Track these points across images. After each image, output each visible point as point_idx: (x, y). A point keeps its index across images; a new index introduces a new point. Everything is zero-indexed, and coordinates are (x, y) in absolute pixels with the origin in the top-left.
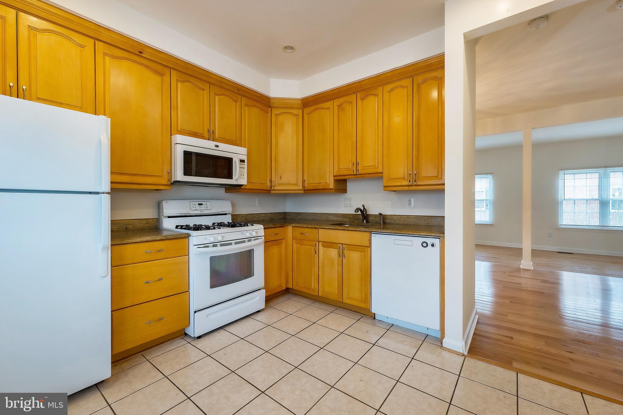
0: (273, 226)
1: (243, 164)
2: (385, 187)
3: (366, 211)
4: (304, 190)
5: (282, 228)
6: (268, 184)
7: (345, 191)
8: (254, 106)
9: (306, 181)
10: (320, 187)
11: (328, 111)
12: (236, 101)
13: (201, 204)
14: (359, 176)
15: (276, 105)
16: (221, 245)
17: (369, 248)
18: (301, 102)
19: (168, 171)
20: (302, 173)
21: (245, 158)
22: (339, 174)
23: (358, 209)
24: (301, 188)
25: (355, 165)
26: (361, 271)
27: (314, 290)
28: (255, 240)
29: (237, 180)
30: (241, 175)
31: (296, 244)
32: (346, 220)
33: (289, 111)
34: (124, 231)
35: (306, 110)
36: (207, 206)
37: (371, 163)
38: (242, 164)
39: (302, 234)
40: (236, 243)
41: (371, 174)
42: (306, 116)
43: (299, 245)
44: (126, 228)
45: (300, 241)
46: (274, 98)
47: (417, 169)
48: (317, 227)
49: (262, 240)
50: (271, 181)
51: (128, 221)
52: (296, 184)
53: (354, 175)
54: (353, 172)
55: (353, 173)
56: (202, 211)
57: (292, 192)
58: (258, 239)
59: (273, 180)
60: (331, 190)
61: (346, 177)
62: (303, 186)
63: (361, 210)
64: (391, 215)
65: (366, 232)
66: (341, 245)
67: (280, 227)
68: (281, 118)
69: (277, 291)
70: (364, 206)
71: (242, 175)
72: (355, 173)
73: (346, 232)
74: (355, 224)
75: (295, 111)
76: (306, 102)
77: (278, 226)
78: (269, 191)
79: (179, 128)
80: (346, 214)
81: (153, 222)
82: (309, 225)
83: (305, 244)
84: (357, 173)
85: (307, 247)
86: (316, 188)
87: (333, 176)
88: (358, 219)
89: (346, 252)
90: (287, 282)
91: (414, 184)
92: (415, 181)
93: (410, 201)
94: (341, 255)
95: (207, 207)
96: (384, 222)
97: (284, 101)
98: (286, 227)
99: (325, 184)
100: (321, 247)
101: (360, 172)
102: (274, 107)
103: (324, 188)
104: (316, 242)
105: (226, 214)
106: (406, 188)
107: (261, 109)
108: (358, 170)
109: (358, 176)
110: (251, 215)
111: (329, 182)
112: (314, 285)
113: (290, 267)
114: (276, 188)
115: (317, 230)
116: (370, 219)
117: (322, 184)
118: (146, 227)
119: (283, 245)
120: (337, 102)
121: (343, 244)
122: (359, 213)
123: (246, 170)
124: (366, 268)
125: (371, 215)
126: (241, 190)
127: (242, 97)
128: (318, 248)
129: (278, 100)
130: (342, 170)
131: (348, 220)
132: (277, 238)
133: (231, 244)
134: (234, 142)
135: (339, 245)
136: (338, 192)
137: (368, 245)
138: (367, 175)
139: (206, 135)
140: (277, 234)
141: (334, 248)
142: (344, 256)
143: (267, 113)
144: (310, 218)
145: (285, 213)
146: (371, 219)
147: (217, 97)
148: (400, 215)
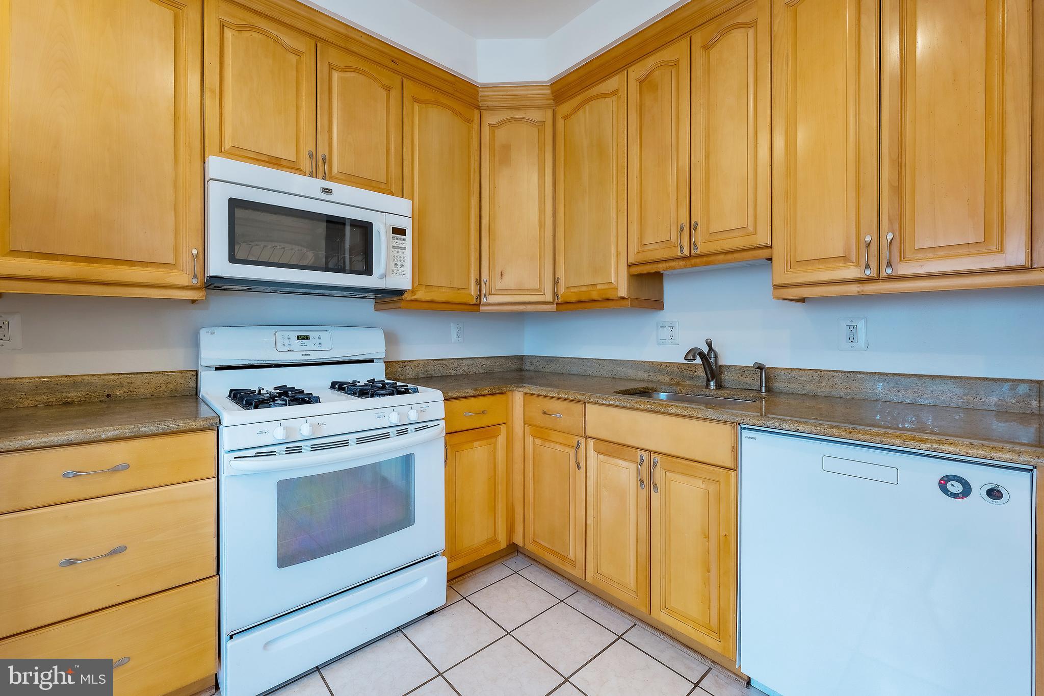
0: (471, 392)
1: (400, 239)
2: (777, 287)
3: (716, 357)
4: (558, 304)
5: (498, 397)
6: (473, 290)
7: (657, 304)
8: (437, 103)
9: (561, 282)
10: (595, 296)
11: (614, 98)
12: (388, 89)
13: (307, 338)
14: (698, 260)
15: (490, 104)
16: (315, 448)
17: (733, 473)
18: (549, 92)
19: (195, 252)
20: (551, 262)
21: (406, 224)
22: (641, 258)
23: (693, 353)
24: (549, 297)
25: (686, 230)
26: (708, 537)
27: (573, 564)
28: (417, 430)
29: (384, 276)
30: (396, 265)
31: (531, 438)
32: (661, 378)
33: (520, 114)
34: (100, 402)
35: (565, 108)
36: (320, 341)
37: (733, 222)
38: (397, 239)
39: (545, 413)
40: (360, 441)
41: (733, 252)
42: (561, 123)
43: (538, 442)
44: (108, 396)
45: (541, 432)
46: (486, 87)
47: (896, 227)
48: (581, 398)
49: (440, 429)
50: (479, 283)
51: (112, 377)
52: (538, 290)
53: (684, 258)
54: (682, 251)
55: (679, 254)
56: (308, 353)
57: (529, 308)
58: (426, 427)
59: (484, 279)
60: (623, 303)
61: (661, 267)
62: (555, 294)
63: (701, 354)
64: (792, 369)
65: (724, 422)
66: (646, 455)
67: (493, 394)
68: (502, 134)
69: (485, 555)
70: (710, 345)
71: (399, 266)
72: (686, 253)
73: (660, 417)
74: (684, 391)
75: (535, 115)
76: (561, 89)
77: (486, 392)
78: (475, 308)
79: (227, 146)
80: (661, 364)
81: (182, 381)
82: (563, 393)
83: (553, 440)
84: (693, 252)
85: (558, 447)
86: (583, 298)
87: (625, 265)
88: (691, 378)
89: (659, 473)
90: (511, 530)
91: (883, 274)
92: (889, 264)
93: (852, 329)
94: (648, 483)
95: (320, 344)
96: (768, 389)
97: (510, 91)
98: (510, 393)
99: (606, 287)
100: (591, 453)
101: (701, 249)
102: (489, 108)
103: (604, 297)
104: (577, 438)
105: (372, 361)
106: (854, 289)
107: (456, 112)
108: (695, 245)
109: (693, 261)
110: (439, 362)
111: (617, 282)
112: (574, 550)
113: (518, 494)
114: (491, 299)
115: (580, 407)
116: (726, 377)
117: (599, 287)
118: (164, 391)
119: (501, 439)
120: (636, 72)
121: (650, 452)
122: (698, 361)
123: (408, 254)
124: (722, 533)
125: (729, 366)
126: (402, 304)
127: (404, 79)
128: (583, 455)
129: (495, 91)
130: (651, 247)
131: (665, 378)
132: (485, 421)
133: (345, 443)
134: (383, 186)
135: (640, 453)
136: (641, 307)
137: (729, 464)
138: (721, 257)
139: (306, 164)
140: (483, 412)
141: (625, 460)
142: (653, 485)
143: (469, 121)
144: (575, 370)
145: (521, 358)
146: (728, 377)
147: (336, 75)
148: (821, 371)
